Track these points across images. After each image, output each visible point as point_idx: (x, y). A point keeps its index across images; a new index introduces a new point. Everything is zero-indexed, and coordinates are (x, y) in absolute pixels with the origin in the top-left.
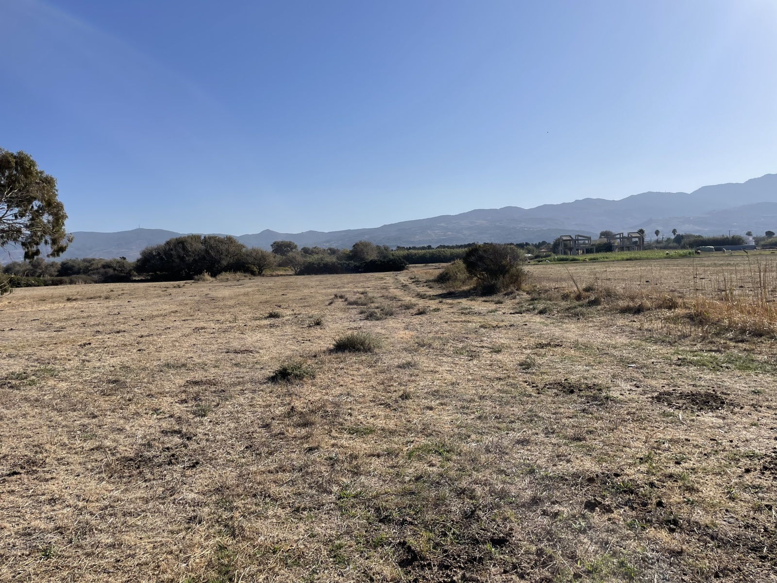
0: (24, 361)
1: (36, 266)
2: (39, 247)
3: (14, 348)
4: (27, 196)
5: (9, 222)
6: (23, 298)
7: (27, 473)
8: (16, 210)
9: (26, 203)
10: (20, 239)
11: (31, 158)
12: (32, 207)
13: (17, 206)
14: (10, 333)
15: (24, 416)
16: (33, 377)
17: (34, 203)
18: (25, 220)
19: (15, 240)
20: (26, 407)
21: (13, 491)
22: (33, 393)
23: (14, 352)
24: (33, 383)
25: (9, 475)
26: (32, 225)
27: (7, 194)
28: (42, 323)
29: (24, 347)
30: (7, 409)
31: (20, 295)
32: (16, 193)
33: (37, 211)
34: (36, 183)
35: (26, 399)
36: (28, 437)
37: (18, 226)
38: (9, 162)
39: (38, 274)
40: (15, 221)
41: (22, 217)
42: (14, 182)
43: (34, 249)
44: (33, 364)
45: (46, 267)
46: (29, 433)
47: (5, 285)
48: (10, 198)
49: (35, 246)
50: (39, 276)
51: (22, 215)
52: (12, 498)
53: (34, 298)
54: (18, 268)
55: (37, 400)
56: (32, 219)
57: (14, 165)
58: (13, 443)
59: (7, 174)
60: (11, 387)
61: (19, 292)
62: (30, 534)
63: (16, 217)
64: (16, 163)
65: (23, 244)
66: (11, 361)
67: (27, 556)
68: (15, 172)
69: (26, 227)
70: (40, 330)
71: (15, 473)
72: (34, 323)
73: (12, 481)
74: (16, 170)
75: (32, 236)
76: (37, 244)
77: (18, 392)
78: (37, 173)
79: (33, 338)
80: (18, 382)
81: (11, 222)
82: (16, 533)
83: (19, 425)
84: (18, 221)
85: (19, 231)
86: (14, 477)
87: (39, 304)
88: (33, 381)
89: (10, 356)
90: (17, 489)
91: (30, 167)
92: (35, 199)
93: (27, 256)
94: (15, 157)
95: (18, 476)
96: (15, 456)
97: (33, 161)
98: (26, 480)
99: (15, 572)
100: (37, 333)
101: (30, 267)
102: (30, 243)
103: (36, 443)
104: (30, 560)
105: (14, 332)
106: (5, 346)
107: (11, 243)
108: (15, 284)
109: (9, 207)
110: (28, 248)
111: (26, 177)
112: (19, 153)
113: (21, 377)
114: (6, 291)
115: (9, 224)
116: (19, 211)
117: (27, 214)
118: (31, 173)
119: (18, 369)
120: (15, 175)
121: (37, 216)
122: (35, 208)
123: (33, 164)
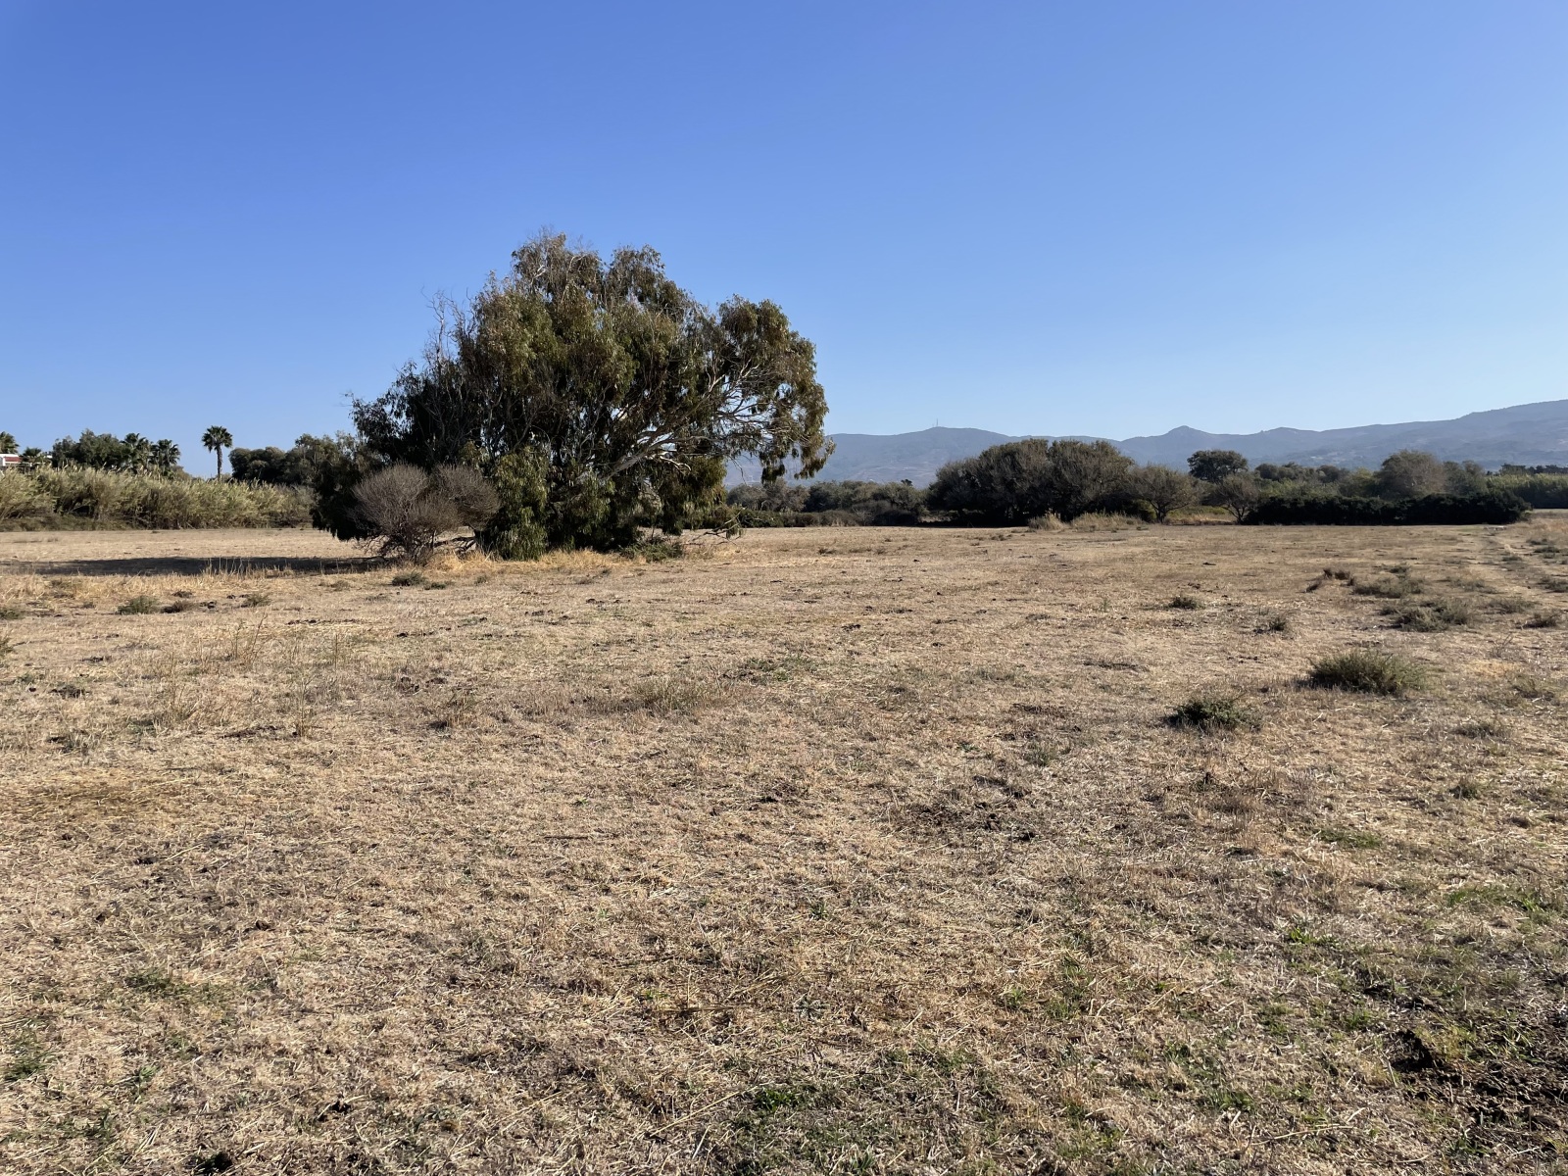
0: (767, 643)
1: (773, 493)
2: (785, 461)
3: (752, 623)
4: (772, 375)
5: (743, 419)
6: (757, 545)
7: (786, 802)
8: (754, 400)
9: (768, 388)
10: (758, 448)
11: (781, 312)
12: (778, 394)
13: (756, 394)
14: (744, 600)
15: (775, 723)
16: (782, 670)
17: (780, 388)
18: (765, 416)
19: (751, 448)
20: (775, 710)
21: (768, 823)
22: (784, 692)
23: (753, 629)
24: (782, 678)
25: (763, 801)
26: (776, 424)
27: (744, 373)
28: (786, 588)
29: (764, 622)
30: (750, 710)
31: (751, 539)
32: (755, 371)
33: (784, 400)
34: (786, 353)
35: (775, 700)
36: (782, 754)
37: (756, 425)
38: (748, 320)
39: (775, 506)
40: (752, 418)
41: (762, 411)
42: (754, 352)
43: (777, 465)
44: (780, 650)
45: (788, 496)
46: (783, 748)
47: (732, 523)
48: (748, 379)
49: (778, 459)
50: (778, 510)
51: (763, 408)
52: (768, 832)
53: (771, 546)
54: (747, 496)
55: (789, 704)
56: (777, 415)
57: (755, 323)
58: (765, 758)
59: (745, 340)
60: (754, 680)
61: (751, 535)
62: (794, 883)
63: (754, 411)
64: (759, 321)
65: (762, 456)
66: (750, 642)
67: (794, 909)
68: (756, 336)
69: (768, 427)
70: (784, 598)
71: (770, 800)
72: (776, 586)
73: (766, 810)
74: (759, 332)
75: (775, 443)
76: (782, 456)
77: (763, 688)
78: (787, 337)
79: (776, 611)
80: (762, 674)
81: (746, 419)
82: (777, 877)
83: (769, 735)
84: (757, 417)
85: (757, 434)
86: (769, 805)
87: (779, 556)
88: (783, 674)
89: (746, 634)
90: (773, 821)
91: (779, 326)
92: (782, 380)
93: (766, 475)
94: (758, 311)
95: (774, 805)
96: (767, 777)
97: (782, 316)
98: (784, 812)
99: (779, 925)
100: (781, 603)
101: (763, 494)
102: (771, 454)
103: (794, 763)
104: (796, 915)
105: (749, 597)
106: (738, 619)
107: (745, 453)
108: (746, 522)
109: (744, 394)
110: (768, 463)
111: (771, 344)
112: (763, 304)
113: (767, 666)
114: (733, 532)
115: (743, 423)
116: (758, 401)
117: (770, 406)
118: (778, 337)
119: (760, 655)
120: (756, 341)
121: (784, 410)
122: (782, 395)
123: (782, 321)
